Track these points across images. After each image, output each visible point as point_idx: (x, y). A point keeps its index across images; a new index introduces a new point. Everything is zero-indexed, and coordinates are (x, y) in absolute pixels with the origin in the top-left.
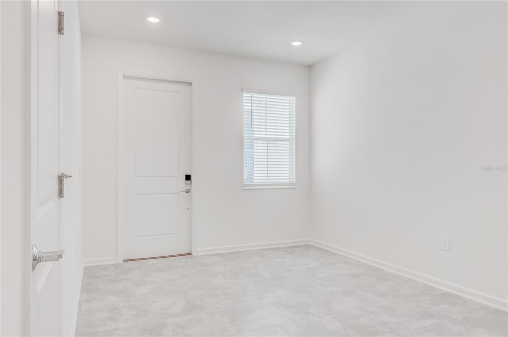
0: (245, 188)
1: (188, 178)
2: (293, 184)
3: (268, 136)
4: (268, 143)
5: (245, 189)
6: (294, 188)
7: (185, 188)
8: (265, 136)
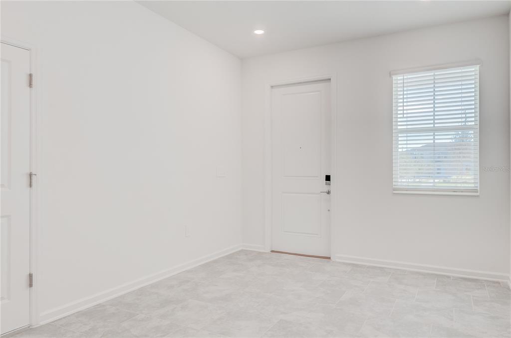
0: (394, 192)
1: (328, 178)
2: (476, 191)
3: (436, 125)
4: (434, 134)
5: (394, 194)
6: (478, 196)
7: (326, 188)
8: (432, 126)
